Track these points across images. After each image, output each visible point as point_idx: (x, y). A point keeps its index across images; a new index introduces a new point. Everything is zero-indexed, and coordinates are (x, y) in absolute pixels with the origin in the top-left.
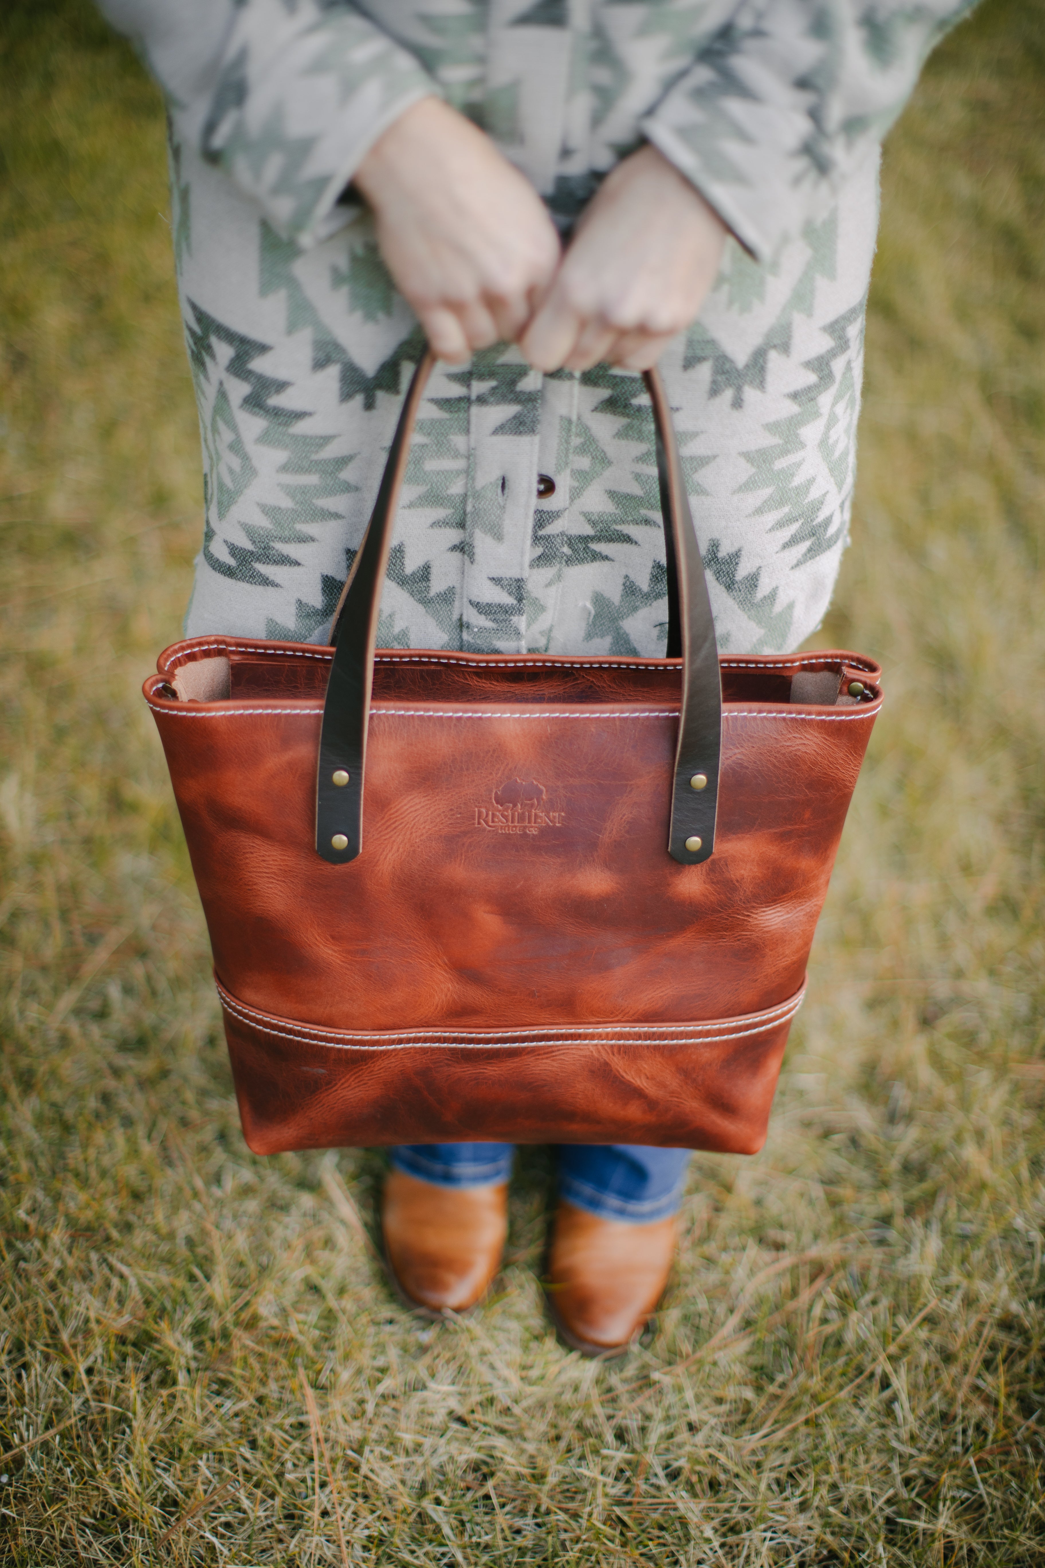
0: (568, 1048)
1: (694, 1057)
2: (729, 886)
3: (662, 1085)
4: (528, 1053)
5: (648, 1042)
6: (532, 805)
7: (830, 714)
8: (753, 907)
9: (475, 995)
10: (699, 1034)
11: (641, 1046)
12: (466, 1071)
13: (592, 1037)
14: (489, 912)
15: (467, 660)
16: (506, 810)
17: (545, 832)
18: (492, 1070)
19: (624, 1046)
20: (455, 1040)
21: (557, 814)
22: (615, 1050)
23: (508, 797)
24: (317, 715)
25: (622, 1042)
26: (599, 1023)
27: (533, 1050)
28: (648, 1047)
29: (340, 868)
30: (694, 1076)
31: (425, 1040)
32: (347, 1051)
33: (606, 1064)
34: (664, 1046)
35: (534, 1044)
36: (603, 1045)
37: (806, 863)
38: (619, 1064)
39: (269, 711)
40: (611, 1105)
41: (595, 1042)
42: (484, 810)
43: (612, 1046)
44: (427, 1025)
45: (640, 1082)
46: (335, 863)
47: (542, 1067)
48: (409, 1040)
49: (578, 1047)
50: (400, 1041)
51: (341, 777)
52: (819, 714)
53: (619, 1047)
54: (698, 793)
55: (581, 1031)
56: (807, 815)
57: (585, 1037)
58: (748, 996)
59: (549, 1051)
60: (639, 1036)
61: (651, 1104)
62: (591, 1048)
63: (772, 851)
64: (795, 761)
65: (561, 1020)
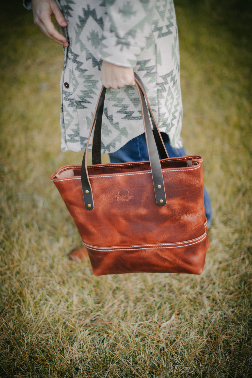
0: (148, 249)
1: (176, 251)
2: (173, 211)
3: (171, 258)
4: (140, 251)
5: (165, 248)
6: (126, 195)
7: (186, 169)
8: (181, 215)
9: (125, 238)
10: (176, 246)
11: (163, 249)
12: (128, 255)
13: (152, 247)
14: (123, 219)
15: (117, 165)
16: (121, 196)
17: (130, 201)
18: (134, 255)
19: (160, 249)
20: (124, 249)
21: (132, 197)
22: (158, 250)
23: (122, 193)
24: (80, 179)
25: (159, 248)
26: (153, 244)
27: (141, 250)
28: (165, 249)
29: (91, 211)
30: (178, 255)
31: (118, 249)
32: (103, 252)
33: (157, 253)
34: (169, 248)
35: (141, 249)
36: (155, 249)
37: (191, 204)
38: (160, 253)
39: (72, 179)
40: (161, 263)
41: (154, 248)
42: (117, 197)
43: (157, 249)
44: (117, 245)
45: (166, 257)
46: (90, 210)
47: (144, 254)
48: (115, 249)
49: (150, 249)
50: (113, 249)
51: (87, 191)
52: (184, 169)
53: (159, 249)
54: (160, 189)
55: (150, 245)
56: (188, 193)
57: (151, 247)
58: (186, 236)
59: (144, 250)
60: (162, 246)
61: (170, 262)
62: (153, 250)
63: (181, 202)
64: (181, 181)
65: (145, 243)
